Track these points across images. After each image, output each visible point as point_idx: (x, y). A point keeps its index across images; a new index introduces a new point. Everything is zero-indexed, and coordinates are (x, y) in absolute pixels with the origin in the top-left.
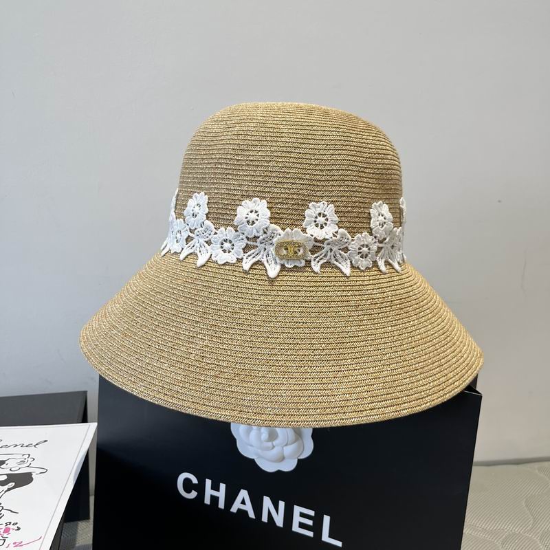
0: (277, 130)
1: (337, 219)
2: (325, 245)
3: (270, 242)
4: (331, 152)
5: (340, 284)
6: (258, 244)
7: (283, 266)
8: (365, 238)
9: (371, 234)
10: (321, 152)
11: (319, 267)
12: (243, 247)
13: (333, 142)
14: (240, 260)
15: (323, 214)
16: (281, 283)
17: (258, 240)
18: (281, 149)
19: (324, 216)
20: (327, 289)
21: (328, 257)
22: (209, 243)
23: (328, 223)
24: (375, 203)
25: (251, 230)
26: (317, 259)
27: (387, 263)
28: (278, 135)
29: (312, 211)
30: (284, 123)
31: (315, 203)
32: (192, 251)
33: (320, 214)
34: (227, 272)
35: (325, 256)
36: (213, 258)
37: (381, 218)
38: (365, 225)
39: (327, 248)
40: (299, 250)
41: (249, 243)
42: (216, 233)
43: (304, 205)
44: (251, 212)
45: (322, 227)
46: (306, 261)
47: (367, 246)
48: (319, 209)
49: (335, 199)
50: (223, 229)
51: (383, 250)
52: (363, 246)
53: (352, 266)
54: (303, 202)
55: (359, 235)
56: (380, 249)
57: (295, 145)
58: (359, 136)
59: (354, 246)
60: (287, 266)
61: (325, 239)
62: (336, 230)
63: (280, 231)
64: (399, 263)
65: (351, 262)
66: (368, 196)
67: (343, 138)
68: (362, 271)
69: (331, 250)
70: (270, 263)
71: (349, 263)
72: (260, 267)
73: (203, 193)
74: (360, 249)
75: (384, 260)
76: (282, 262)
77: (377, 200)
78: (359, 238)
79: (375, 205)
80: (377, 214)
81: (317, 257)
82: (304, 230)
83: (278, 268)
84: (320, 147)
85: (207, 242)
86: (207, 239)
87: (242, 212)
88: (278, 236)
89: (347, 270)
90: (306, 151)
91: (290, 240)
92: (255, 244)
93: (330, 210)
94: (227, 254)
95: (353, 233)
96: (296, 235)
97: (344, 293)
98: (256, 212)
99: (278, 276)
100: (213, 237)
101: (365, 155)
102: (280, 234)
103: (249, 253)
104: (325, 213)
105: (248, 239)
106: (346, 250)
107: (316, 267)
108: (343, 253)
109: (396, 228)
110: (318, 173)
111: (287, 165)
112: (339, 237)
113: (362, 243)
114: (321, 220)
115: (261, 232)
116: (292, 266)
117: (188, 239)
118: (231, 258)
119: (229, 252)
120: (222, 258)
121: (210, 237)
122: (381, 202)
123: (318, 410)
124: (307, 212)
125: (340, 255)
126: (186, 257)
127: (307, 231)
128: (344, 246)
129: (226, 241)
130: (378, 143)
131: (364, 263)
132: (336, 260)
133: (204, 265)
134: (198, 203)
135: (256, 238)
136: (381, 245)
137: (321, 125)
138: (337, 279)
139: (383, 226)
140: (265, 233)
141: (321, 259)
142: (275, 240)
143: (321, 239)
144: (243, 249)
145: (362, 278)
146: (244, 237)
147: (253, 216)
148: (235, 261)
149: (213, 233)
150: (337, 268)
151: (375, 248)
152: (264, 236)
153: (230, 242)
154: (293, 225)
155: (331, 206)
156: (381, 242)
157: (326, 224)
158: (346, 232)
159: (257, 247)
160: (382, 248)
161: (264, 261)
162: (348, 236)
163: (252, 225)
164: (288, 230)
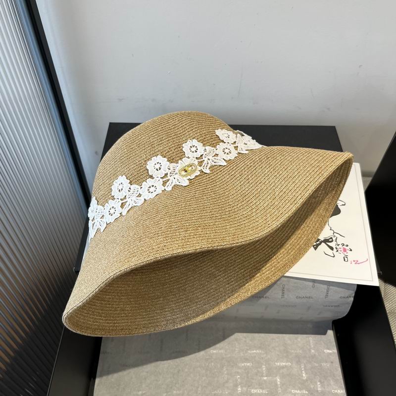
1: (202, 144)
2: (204, 159)
3: (175, 173)
5: (225, 172)
6: (169, 177)
7: (189, 179)
8: (222, 145)
9: (224, 143)
12: (162, 183)
14: (164, 190)
17: (168, 175)
19: (193, 146)
21: (210, 164)
22: (140, 195)
24: (216, 130)
25: (161, 173)
29: (186, 147)
31: (185, 144)
33: (191, 147)
35: (208, 163)
37: (225, 135)
38: (218, 141)
39: (206, 159)
40: (193, 168)
41: (164, 180)
42: (141, 188)
43: (180, 146)
44: (155, 164)
45: (196, 152)
46: (200, 171)
47: (227, 148)
48: (189, 145)
49: (194, 136)
50: (144, 183)
51: (239, 147)
53: (226, 161)
56: (236, 147)
59: (219, 152)
60: (191, 178)
61: (202, 156)
62: (204, 149)
63: (177, 165)
65: (224, 159)
68: (234, 160)
69: (209, 159)
70: (181, 182)
73: (120, 177)
74: (223, 151)
76: (187, 178)
78: (219, 147)
80: (221, 134)
81: (204, 167)
82: (188, 158)
83: (187, 181)
87: (150, 167)
88: (177, 168)
91: (184, 165)
92: (167, 179)
93: (195, 142)
95: (214, 146)
96: (185, 162)
98: (158, 163)
100: (140, 191)
103: (167, 185)
105: (162, 178)
106: (216, 155)
107: (207, 171)
108: (216, 158)
112: (208, 151)
113: (223, 148)
114: (194, 149)
115: (167, 170)
116: (194, 177)
119: (155, 191)
124: (184, 149)
127: (190, 157)
128: (214, 154)
129: (150, 187)
131: (231, 157)
135: (166, 174)
138: (222, 172)
140: (169, 169)
141: (206, 166)
142: (177, 171)
143: (199, 156)
144: (163, 185)
146: (159, 178)
147: (158, 166)
149: (139, 189)
150: (218, 165)
151: (232, 148)
152: (170, 171)
153: (153, 186)
155: (194, 140)
156: (234, 144)
157: (197, 149)
158: (210, 147)
159: (169, 179)
161: (178, 183)
162: (213, 148)
163: (160, 169)
164: (180, 161)
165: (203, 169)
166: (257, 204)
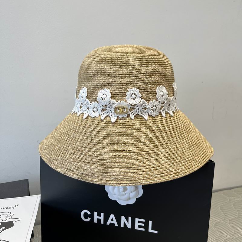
0: (113, 59)
1: (141, 95)
2: (136, 107)
3: (112, 107)
4: (137, 66)
5: (143, 124)
6: (107, 108)
7: (118, 117)
8: (154, 102)
9: (157, 101)
10: (132, 67)
12: (101, 110)
13: (137, 62)
14: (100, 115)
15: (134, 94)
16: (117, 125)
17: (107, 107)
18: (115, 67)
19: (135, 94)
20: (137, 126)
21: (138, 112)
22: (88, 108)
23: (137, 97)
24: (159, 87)
25: (104, 103)
28: (113, 61)
29: (129, 93)
30: (116, 55)
31: (130, 89)
32: (82, 112)
33: (133, 94)
34: (95, 121)
35: (136, 112)
36: (90, 115)
37: (162, 93)
38: (154, 97)
40: (125, 110)
41: (104, 108)
42: (90, 104)
44: (104, 95)
45: (134, 99)
46: (128, 114)
47: (155, 106)
48: (132, 91)
49: (139, 86)
50: (93, 102)
51: (164, 107)
52: (153, 106)
53: (149, 115)
54: (126, 89)
55: (151, 102)
57: (120, 65)
58: (149, 58)
59: (149, 106)
60: (119, 117)
61: (135, 104)
62: (140, 100)
63: (116, 102)
64: (173, 112)
65: (148, 113)
66: (155, 84)
67: (142, 59)
68: (154, 117)
69: (139, 109)
70: (112, 116)
71: (147, 114)
72: (109, 118)
73: (85, 87)
74: (152, 107)
75: (165, 111)
76: (117, 116)
77: (159, 85)
78: (151, 103)
79: (158, 88)
80: (160, 92)
81: (132, 112)
82: (126, 101)
83: (116, 118)
84: (131, 64)
85: (87, 108)
86: (87, 107)
87: (100, 95)
88: (115, 104)
89: (146, 117)
90: (126, 67)
91: (120, 106)
93: (137, 91)
94: (95, 113)
95: (148, 101)
96: (122, 103)
97: (145, 128)
98: (106, 95)
99: (116, 121)
100: (89, 106)
101: (152, 66)
102: (116, 103)
103: (104, 112)
104: (135, 93)
105: (103, 106)
106: (145, 108)
107: (132, 117)
108: (144, 110)
109: (169, 97)
110: (131, 76)
111: (117, 73)
112: (141, 103)
113: (153, 105)
114: (133, 96)
115: (108, 103)
116: (122, 117)
117: (81, 107)
118: (97, 115)
119: (96, 112)
120: (93, 115)
121: (88, 106)
122: (162, 86)
124: (127, 93)
125: (143, 111)
126: (80, 115)
127: (127, 101)
128: (145, 107)
129: (94, 107)
130: (159, 60)
131: (154, 114)
132: (141, 113)
133: (86, 118)
134: (84, 92)
135: (106, 106)
136: (162, 105)
137: (132, 54)
138: (142, 122)
139: (163, 96)
140: (110, 103)
141: (135, 113)
142: (114, 106)
143: (134, 104)
144: (102, 111)
145: (153, 121)
146: (101, 105)
147: (104, 97)
148: (98, 116)
150: (142, 117)
151: (159, 106)
152: (109, 105)
153: (96, 108)
154: (121, 99)
157: (136, 98)
159: (107, 109)
160: (163, 106)
161: (110, 115)
162: (146, 102)
163: (104, 100)
164: (119, 101)
165: (131, 114)
166: (146, 160)
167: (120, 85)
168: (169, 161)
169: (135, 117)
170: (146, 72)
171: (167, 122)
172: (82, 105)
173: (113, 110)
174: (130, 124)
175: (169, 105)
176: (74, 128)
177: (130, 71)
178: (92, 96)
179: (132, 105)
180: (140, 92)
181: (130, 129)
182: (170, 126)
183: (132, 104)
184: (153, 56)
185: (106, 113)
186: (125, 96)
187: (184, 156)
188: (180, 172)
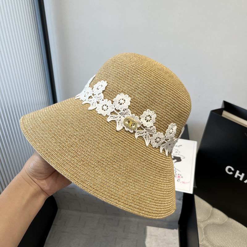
0: (150, 73)
1: (155, 122)
2: (145, 129)
3: (124, 116)
4: (167, 93)
5: (142, 148)
7: (124, 128)
8: (161, 135)
9: (164, 135)
10: (163, 91)
11: (137, 137)
13: (169, 90)
14: (107, 116)
15: (151, 116)
16: (120, 134)
17: (119, 112)
18: (148, 81)
19: (151, 117)
20: (137, 147)
21: (143, 134)
22: (98, 103)
23: (151, 121)
24: (173, 123)
25: (118, 107)
26: (138, 133)
27: (164, 150)
28: (149, 75)
29: (147, 112)
30: (154, 72)
31: (150, 110)
32: (89, 103)
33: (149, 116)
34: (100, 118)
35: (142, 133)
36: (97, 110)
37: (171, 130)
38: (164, 130)
39: (145, 130)
40: (134, 125)
41: (115, 111)
42: (103, 100)
43: (145, 108)
44: (123, 99)
45: (147, 121)
46: (134, 131)
47: (160, 139)
48: (150, 113)
49: (158, 113)
50: (107, 100)
51: (165, 144)
52: (159, 138)
53: (150, 144)
54: (145, 107)
55: (159, 133)
56: (164, 142)
57: (154, 83)
58: (181, 93)
59: (155, 136)
60: (125, 128)
61: (146, 127)
62: (152, 126)
63: (131, 114)
64: (168, 152)
65: (151, 141)
66: (171, 118)
67: (174, 90)
68: (153, 148)
69: (146, 132)
70: (119, 124)
71: (149, 142)
72: (115, 123)
73: (106, 82)
74: (157, 138)
75: (163, 148)
76: (124, 126)
77: (174, 122)
78: (159, 134)
79: (172, 124)
80: (171, 128)
81: (139, 132)
83: (122, 128)
84: (163, 89)
85: (97, 102)
86: (98, 101)
87: (120, 97)
88: (128, 115)
89: (147, 144)
90: (157, 87)
91: (132, 119)
92: (117, 113)
93: (154, 116)
94: (103, 111)
95: (158, 131)
96: (136, 119)
97: (142, 152)
98: (124, 100)
99: (120, 131)
101: (179, 102)
103: (112, 115)
104: (152, 116)
105: (115, 109)
106: (151, 136)
107: (136, 136)
109: (175, 138)
110: (157, 98)
111: (147, 89)
112: (152, 129)
113: (159, 136)
114: (148, 118)
115: (123, 109)
116: (128, 130)
117: (90, 97)
118: (104, 113)
119: (105, 110)
120: (100, 111)
121: (100, 100)
122: (175, 124)
123: (109, 194)
124: (145, 112)
125: (148, 136)
126: (85, 104)
127: (141, 119)
128: (152, 134)
129: (106, 105)
130: (187, 100)
131: (155, 145)
132: (145, 138)
133: (91, 110)
134: (102, 85)
136: (165, 141)
137: (169, 80)
138: (142, 145)
139: (170, 134)
140: (124, 111)
141: (140, 134)
142: (126, 116)
143: (145, 126)
144: (111, 112)
145: (151, 151)
146: (114, 108)
147: (122, 101)
148: (105, 115)
149: (102, 99)
150: (144, 140)
151: (163, 141)
152: (123, 112)
153: (107, 106)
154: (137, 114)
155: (155, 115)
156: (166, 140)
157: (149, 121)
158: (156, 128)
159: (117, 114)
160: (165, 143)
161: (117, 122)
162: (155, 131)
163: (120, 104)
164: (134, 115)
165: (136, 133)
167: (143, 100)
168: (148, 196)
169: (138, 137)
170: (171, 104)
171: (160, 159)
172: (92, 96)
173: (123, 118)
174: (132, 141)
175: (170, 144)
176: (74, 113)
177: (159, 94)
178: (109, 94)
179: (142, 125)
180: (156, 118)
181: (130, 145)
182: (162, 165)
183: (144, 125)
184: (184, 94)
185: (114, 117)
186: (141, 113)
187: (159, 199)
188: (151, 213)
